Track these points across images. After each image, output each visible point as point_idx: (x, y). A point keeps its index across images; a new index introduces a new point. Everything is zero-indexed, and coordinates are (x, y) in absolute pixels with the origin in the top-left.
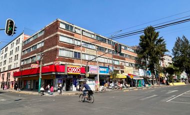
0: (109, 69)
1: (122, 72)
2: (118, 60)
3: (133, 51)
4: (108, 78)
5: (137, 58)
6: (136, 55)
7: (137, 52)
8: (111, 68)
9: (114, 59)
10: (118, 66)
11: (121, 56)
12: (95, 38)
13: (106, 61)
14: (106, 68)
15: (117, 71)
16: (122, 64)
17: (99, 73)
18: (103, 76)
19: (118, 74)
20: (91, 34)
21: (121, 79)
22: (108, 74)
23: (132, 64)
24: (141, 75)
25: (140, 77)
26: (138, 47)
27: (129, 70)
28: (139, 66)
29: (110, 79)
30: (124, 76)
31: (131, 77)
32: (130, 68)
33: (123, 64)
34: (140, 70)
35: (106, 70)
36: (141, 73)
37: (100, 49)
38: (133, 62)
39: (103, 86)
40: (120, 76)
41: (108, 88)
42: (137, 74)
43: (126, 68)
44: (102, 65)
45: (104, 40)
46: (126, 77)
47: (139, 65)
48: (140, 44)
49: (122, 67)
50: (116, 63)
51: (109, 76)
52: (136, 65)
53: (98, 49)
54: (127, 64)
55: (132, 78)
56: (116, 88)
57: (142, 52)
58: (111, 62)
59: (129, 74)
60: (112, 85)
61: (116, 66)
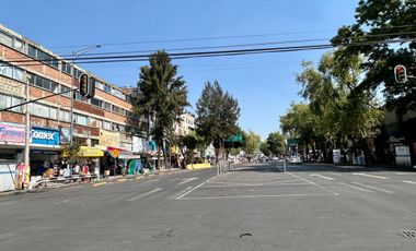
0: (61, 133)
1: (95, 142)
2: (87, 114)
3: (124, 97)
4: (56, 157)
5: (130, 114)
6: (129, 107)
7: (131, 99)
8: (66, 132)
9: (74, 110)
10: (86, 128)
11: (95, 107)
12: (25, 50)
13: (53, 114)
14: (53, 131)
15: (82, 141)
16: (95, 123)
17: (29, 144)
18: (42, 151)
19: (82, 147)
20: (11, 36)
21: (91, 158)
22: (58, 147)
23: (118, 126)
24: (136, 150)
25: (134, 154)
26: (135, 91)
27: (112, 139)
28: (133, 130)
29: (60, 159)
30: (98, 151)
31: (113, 154)
32: (114, 134)
33: (99, 124)
34: (135, 139)
35: (51, 136)
36: (137, 145)
37: (39, 82)
38: (122, 121)
39: (39, 177)
40: (88, 151)
41: (53, 180)
42: (127, 147)
43: (105, 133)
44: (42, 124)
45: (50, 61)
46: (102, 154)
47: (134, 128)
48: (139, 84)
49: (95, 131)
50: (81, 121)
51: (59, 152)
52: (127, 129)
53: (31, 81)
54: (108, 126)
55: (115, 156)
56: (75, 180)
57: (142, 103)
58: (67, 117)
59: (110, 148)
60: (66, 172)
61: (80, 128)
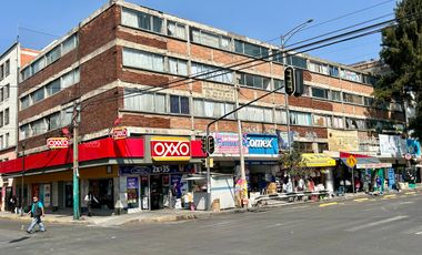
0: (279, 140)
1: (323, 147)
2: (309, 110)
3: (358, 79)
4: (276, 169)
5: (372, 101)
6: (368, 92)
7: (370, 80)
8: (285, 137)
9: (292, 108)
10: (309, 129)
11: (318, 99)
12: (232, 47)
13: (268, 116)
14: (270, 137)
15: (303, 147)
16: (320, 122)
18: (261, 162)
19: (304, 155)
20: (217, 36)
21: (319, 168)
22: (276, 156)
23: (354, 121)
24: (387, 154)
25: (384, 160)
26: (379, 64)
27: (346, 142)
28: (379, 125)
29: (282, 171)
30: (327, 159)
31: (350, 163)
32: (349, 134)
33: (327, 122)
34: (383, 138)
35: (269, 143)
36: (387, 146)
37: (249, 81)
38: (360, 114)
39: (258, 194)
40: (312, 159)
41: (274, 197)
42: (372, 151)
43: (335, 133)
44: (258, 130)
45: (260, 54)
46: (334, 163)
47: (378, 122)
48: (383, 54)
49: (322, 132)
50: (303, 120)
51: (279, 163)
52: (370, 124)
53: (241, 82)
54: (340, 123)
55: (351, 165)
56: (300, 198)
57: (388, 82)
58: (283, 117)
59: (344, 155)
61: (303, 130)
